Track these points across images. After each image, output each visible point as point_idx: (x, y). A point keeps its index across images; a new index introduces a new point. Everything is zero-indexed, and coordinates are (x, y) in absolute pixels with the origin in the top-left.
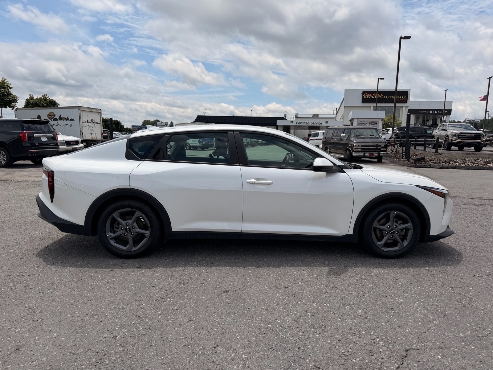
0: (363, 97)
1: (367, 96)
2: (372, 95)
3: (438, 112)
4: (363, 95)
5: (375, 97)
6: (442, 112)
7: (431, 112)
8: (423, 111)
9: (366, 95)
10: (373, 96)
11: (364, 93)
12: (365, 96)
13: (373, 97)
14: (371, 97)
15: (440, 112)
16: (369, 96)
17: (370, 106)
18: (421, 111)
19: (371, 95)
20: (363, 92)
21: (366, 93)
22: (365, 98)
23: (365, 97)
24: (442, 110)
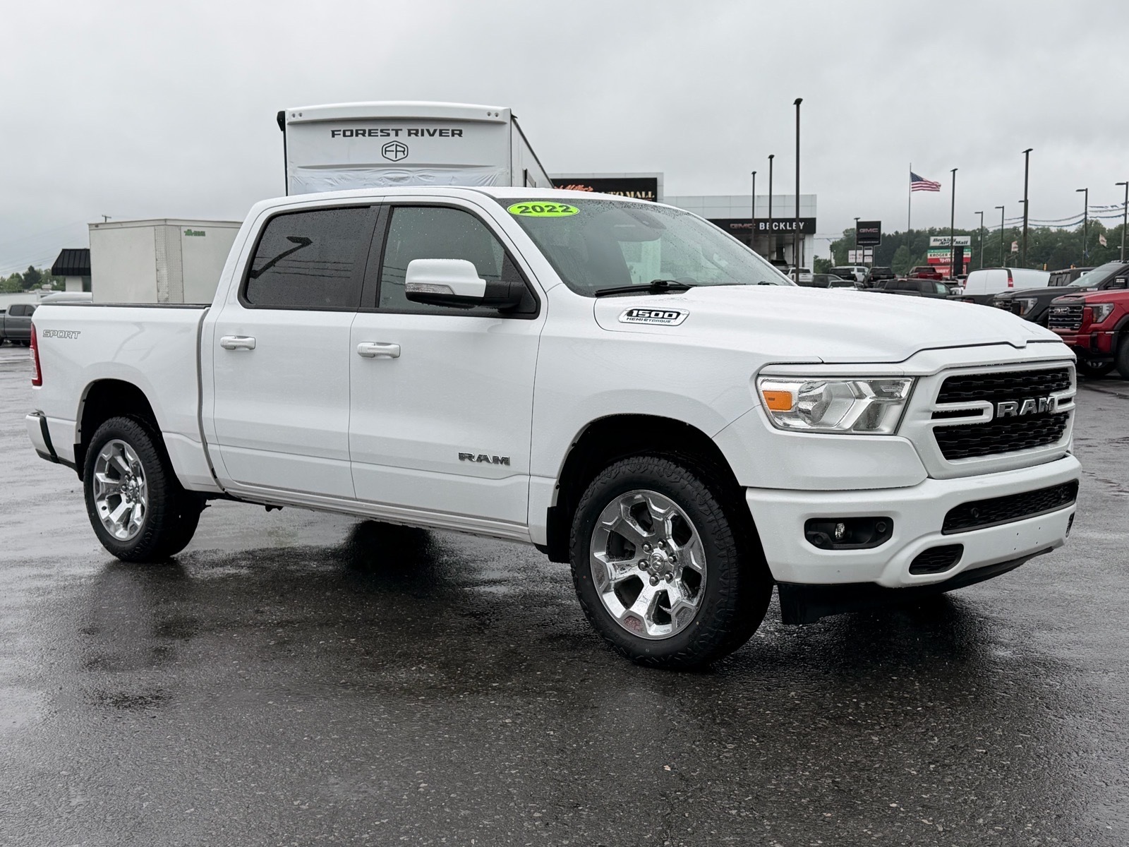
3: (782, 226)
6: (791, 226)
7: (762, 226)
8: (740, 225)
15: (785, 226)
18: (736, 225)
24: (791, 221)
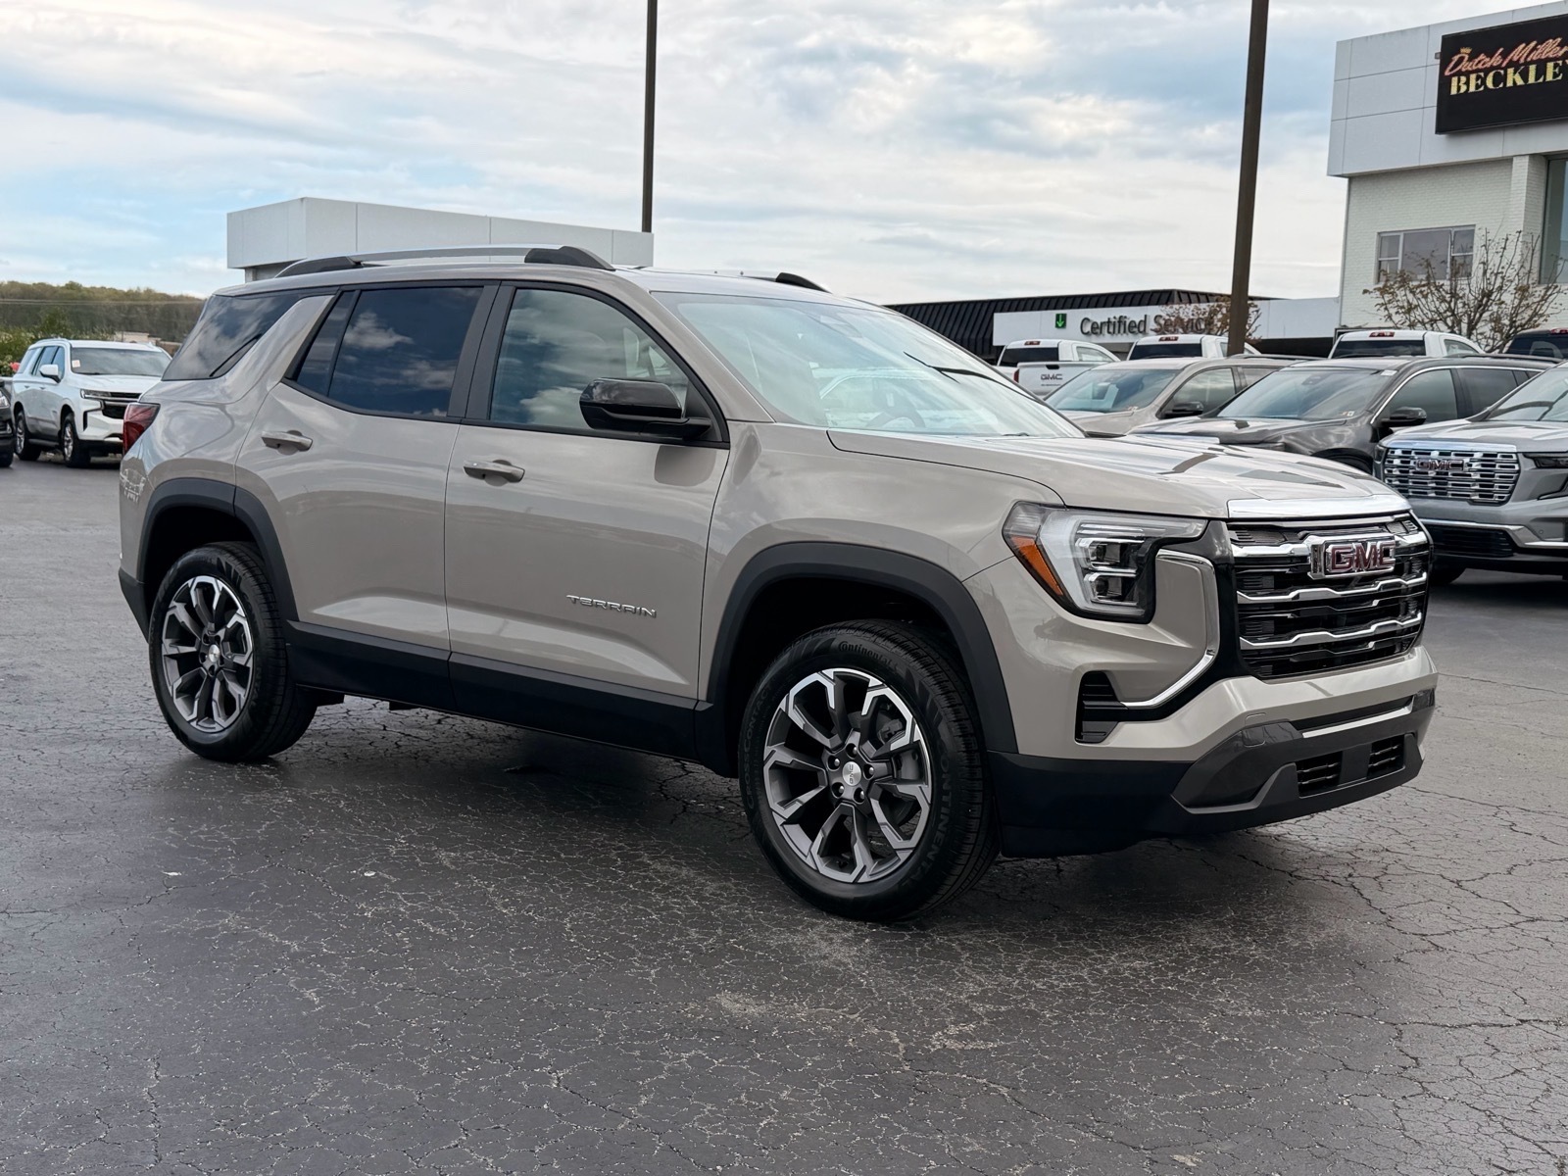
0: (1444, 83)
1: (1467, 74)
2: (1504, 55)
4: (1443, 68)
5: (1525, 76)
9: (1465, 66)
10: (1509, 65)
11: (1452, 45)
12: (1459, 74)
13: (1513, 78)
14: (1499, 79)
16: (1487, 71)
17: (1507, 161)
19: (1496, 60)
20: (1446, 39)
21: (1466, 51)
22: (1454, 91)
23: (1455, 80)
